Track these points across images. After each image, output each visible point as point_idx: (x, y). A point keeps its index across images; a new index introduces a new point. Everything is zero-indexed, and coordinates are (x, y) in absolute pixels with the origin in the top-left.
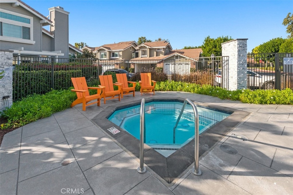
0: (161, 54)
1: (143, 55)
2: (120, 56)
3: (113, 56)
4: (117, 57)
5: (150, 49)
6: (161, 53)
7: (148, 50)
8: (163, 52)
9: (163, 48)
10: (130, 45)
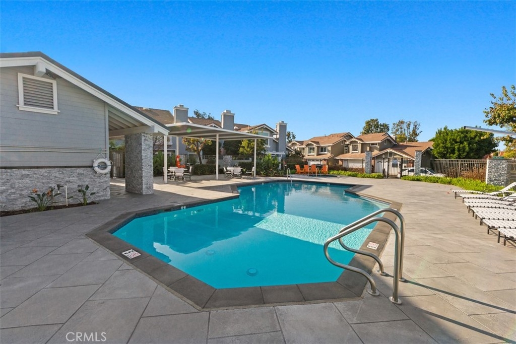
0: (375, 150)
1: (354, 150)
2: (328, 151)
3: (322, 151)
4: (325, 153)
5: (362, 144)
6: (376, 148)
7: (360, 144)
8: (378, 147)
9: (379, 143)
10: (342, 138)
